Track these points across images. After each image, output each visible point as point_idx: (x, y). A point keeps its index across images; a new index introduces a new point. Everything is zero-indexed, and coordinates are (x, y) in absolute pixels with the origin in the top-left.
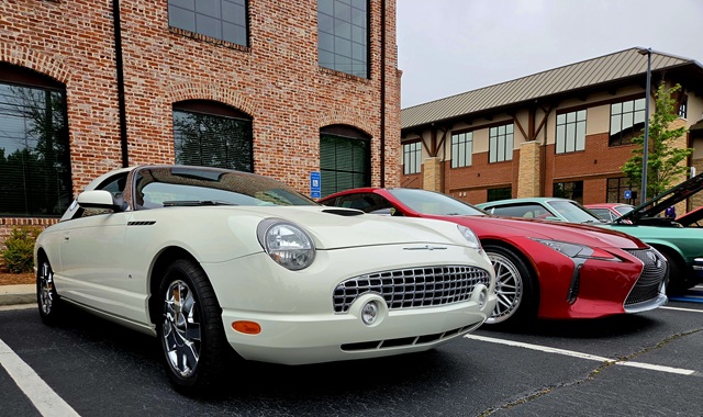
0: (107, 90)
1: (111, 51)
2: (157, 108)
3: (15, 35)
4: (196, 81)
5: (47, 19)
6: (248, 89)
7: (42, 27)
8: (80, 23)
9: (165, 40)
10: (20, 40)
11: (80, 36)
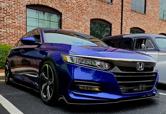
0: (119, 25)
1: (120, 16)
2: (127, 30)
4: (135, 23)
6: (145, 24)
7: (109, 10)
8: (116, 9)
9: (130, 13)
10: (105, 14)
11: (115, 12)
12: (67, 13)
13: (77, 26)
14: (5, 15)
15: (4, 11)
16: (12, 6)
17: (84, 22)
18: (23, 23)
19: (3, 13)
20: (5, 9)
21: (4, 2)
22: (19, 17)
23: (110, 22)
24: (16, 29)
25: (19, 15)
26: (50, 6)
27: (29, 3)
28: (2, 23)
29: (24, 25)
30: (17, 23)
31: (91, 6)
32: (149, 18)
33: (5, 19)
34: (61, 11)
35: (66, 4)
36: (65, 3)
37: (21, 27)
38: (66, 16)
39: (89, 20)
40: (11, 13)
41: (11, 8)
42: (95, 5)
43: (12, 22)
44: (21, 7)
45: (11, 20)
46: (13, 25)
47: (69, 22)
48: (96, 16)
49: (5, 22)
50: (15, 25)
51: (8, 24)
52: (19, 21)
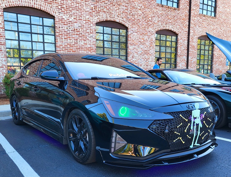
0: (186, 35)
1: (187, 23)
2: (195, 40)
3: (171, 21)
4: (204, 30)
5: (176, 16)
6: (214, 31)
7: (175, 18)
8: (182, 16)
9: (198, 18)
10: (171, 23)
11: (182, 19)
12: (133, 27)
13: (143, 41)
14: (78, 37)
15: (77, 32)
16: (84, 25)
17: (150, 36)
18: (93, 43)
19: (76, 35)
20: (78, 30)
21: (77, 23)
22: (90, 38)
23: (177, 32)
24: (87, 51)
25: (90, 35)
26: (117, 21)
27: (98, 21)
28: (76, 46)
29: (94, 46)
30: (88, 44)
31: (157, 15)
32: (219, 22)
33: (78, 41)
34: (127, 26)
35: (132, 17)
36: (131, 15)
37: (91, 48)
38: (132, 30)
39: (155, 32)
40: (83, 33)
41: (83, 29)
42: (161, 14)
43: (84, 44)
44: (91, 25)
45: (83, 41)
46: (85, 47)
47: (135, 37)
48: (162, 26)
49: (78, 44)
50: (86, 46)
51: (81, 46)
52: (90, 42)
